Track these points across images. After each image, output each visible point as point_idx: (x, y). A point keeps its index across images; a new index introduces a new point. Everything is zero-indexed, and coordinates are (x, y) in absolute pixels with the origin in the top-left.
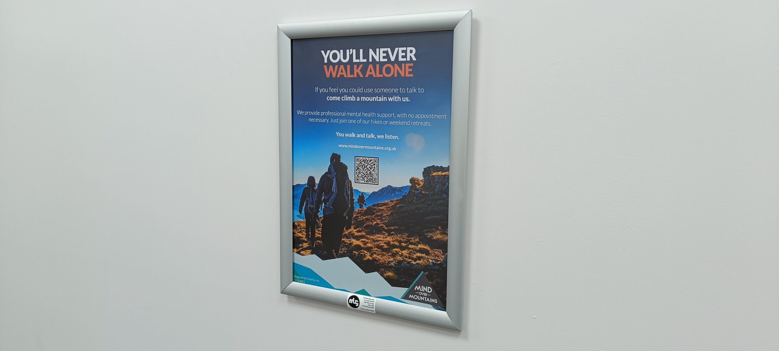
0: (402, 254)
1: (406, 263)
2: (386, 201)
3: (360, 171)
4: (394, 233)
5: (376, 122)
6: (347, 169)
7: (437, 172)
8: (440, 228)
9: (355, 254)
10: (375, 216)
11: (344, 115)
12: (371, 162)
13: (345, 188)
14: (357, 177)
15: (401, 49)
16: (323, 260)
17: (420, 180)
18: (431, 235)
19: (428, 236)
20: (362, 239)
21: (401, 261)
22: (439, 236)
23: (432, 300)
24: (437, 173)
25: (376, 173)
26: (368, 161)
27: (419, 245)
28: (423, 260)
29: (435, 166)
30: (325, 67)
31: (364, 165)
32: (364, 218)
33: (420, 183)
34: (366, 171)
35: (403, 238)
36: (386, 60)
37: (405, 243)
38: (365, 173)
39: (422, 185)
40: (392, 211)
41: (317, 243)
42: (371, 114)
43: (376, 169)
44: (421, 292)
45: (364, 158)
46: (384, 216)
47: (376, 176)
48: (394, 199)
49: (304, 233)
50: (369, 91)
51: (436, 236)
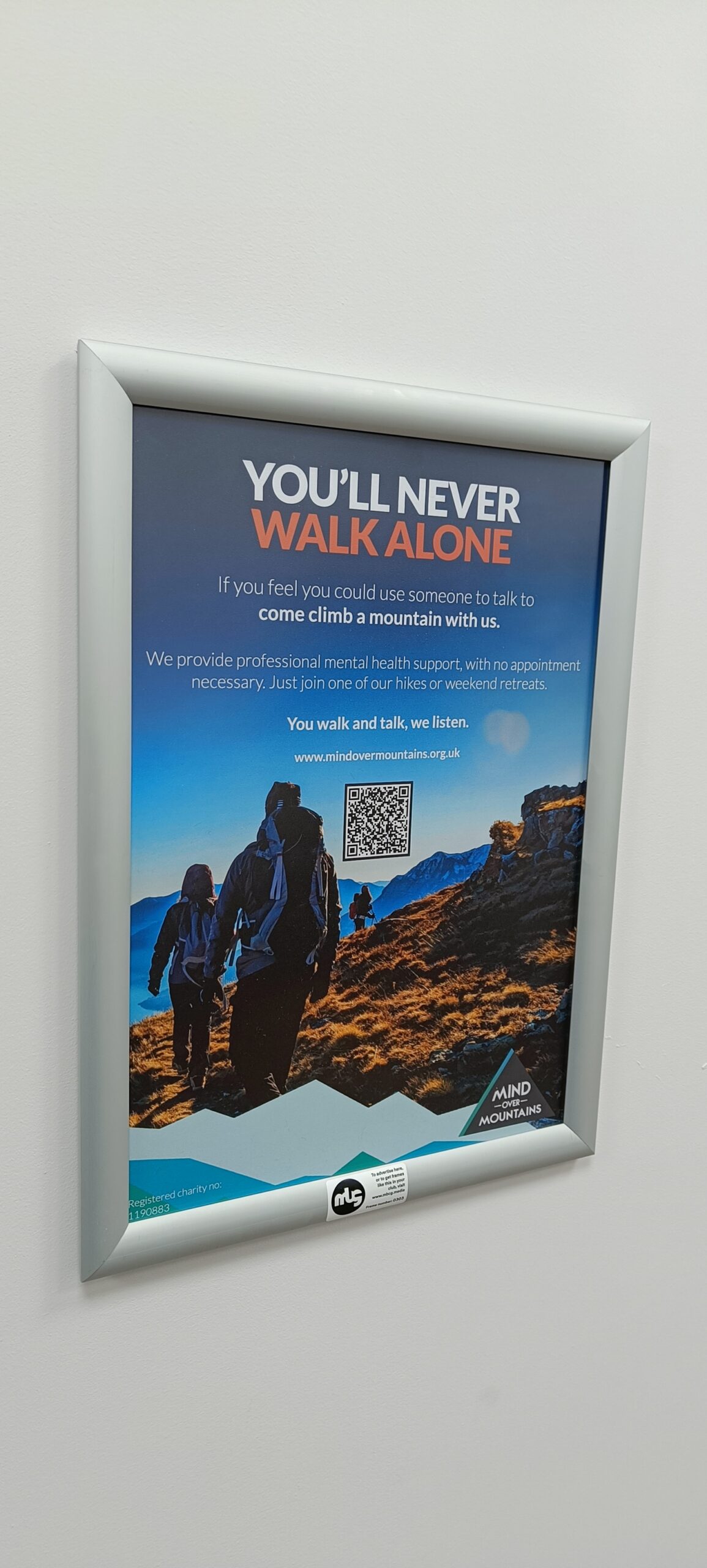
0: (465, 1022)
1: (474, 1042)
2: (428, 896)
3: (360, 824)
4: (446, 974)
5: (409, 684)
6: (321, 824)
7: (555, 800)
8: (553, 933)
9: (339, 1063)
10: (397, 944)
11: (315, 664)
12: (392, 796)
13: (314, 880)
14: (351, 844)
15: (484, 489)
16: (234, 1116)
17: (515, 827)
18: (534, 955)
19: (527, 959)
20: (358, 1015)
21: (462, 1041)
22: (552, 954)
23: (531, 1110)
24: (553, 803)
25: (404, 823)
26: (382, 794)
27: (507, 987)
28: (514, 1020)
29: (551, 787)
30: (257, 514)
31: (371, 806)
32: (368, 955)
33: (514, 834)
34: (377, 823)
35: (469, 982)
36: (443, 513)
37: (472, 992)
38: (373, 829)
39: (518, 839)
40: (444, 919)
41: (212, 1071)
42: (398, 663)
43: (405, 814)
44: (507, 1100)
45: (373, 787)
46: (421, 937)
47: (403, 833)
48: (450, 886)
49: (167, 1055)
50: (393, 598)
51: (544, 954)
